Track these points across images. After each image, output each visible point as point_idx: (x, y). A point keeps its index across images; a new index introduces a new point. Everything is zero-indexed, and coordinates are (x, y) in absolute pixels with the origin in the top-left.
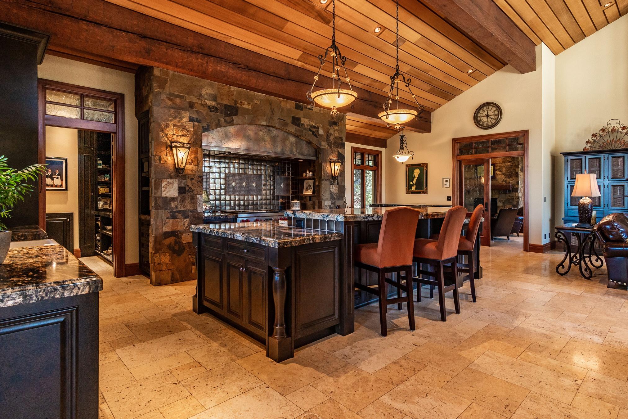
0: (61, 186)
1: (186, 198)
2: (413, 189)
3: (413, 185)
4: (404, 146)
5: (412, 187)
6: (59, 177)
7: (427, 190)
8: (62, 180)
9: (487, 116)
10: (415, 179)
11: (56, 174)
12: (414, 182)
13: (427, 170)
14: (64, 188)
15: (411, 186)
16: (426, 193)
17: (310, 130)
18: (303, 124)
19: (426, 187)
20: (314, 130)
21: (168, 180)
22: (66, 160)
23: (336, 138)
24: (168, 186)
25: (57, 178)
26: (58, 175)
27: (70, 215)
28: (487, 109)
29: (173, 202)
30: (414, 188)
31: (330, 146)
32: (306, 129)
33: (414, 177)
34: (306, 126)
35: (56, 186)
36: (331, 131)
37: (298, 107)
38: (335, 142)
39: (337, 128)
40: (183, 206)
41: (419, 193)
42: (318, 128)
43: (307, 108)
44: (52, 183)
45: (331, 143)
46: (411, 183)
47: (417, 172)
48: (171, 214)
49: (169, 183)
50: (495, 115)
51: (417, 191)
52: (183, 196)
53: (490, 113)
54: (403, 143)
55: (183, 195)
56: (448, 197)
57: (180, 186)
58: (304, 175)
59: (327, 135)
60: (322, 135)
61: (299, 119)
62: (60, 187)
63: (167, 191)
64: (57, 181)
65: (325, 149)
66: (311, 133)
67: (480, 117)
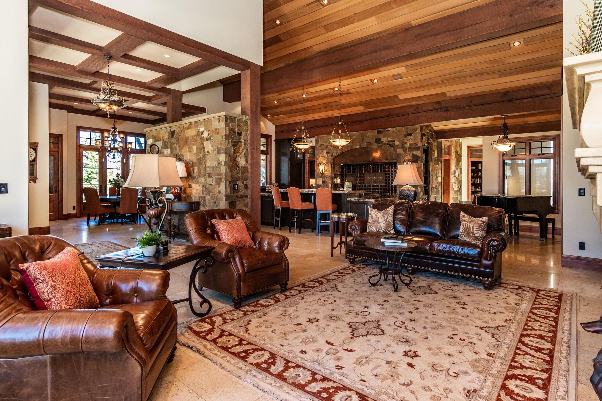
17: (388, 144)
18: (382, 142)
20: (391, 143)
23: (411, 144)
31: (405, 151)
32: (385, 144)
34: (384, 142)
36: (406, 141)
37: (379, 132)
38: (410, 148)
39: (412, 137)
42: (394, 141)
43: (385, 131)
45: (406, 149)
49: (319, 179)
55: (324, 184)
57: (323, 180)
59: (402, 144)
60: (398, 145)
61: (380, 139)
63: (319, 182)
65: (401, 154)
66: (389, 145)
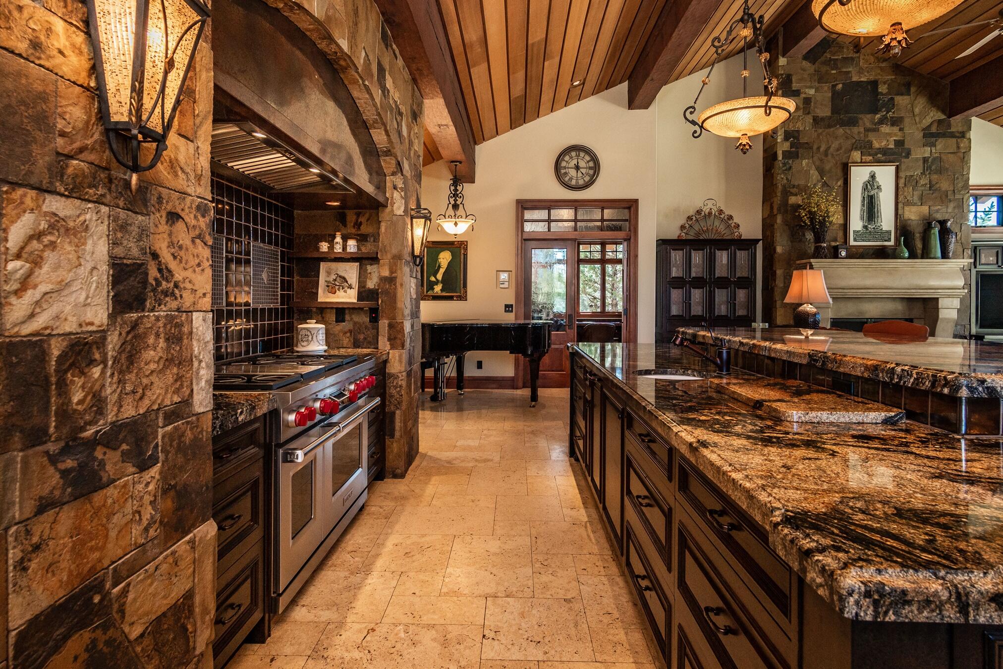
1: (146, 335)
2: (436, 290)
3: (437, 283)
4: (459, 201)
5: (435, 287)
7: (466, 292)
9: (577, 168)
10: (442, 271)
12: (440, 276)
13: (465, 255)
15: (431, 286)
16: (463, 297)
17: (395, 116)
18: (389, 93)
19: (465, 286)
20: (398, 118)
21: (55, 204)
23: (415, 154)
24: (53, 245)
28: (576, 155)
29: (82, 373)
30: (438, 288)
31: (411, 175)
32: (391, 108)
33: (439, 267)
34: (391, 101)
36: (412, 135)
37: (383, 35)
38: (415, 167)
40: (134, 392)
41: (450, 298)
42: (402, 116)
45: (412, 166)
46: (433, 279)
47: (445, 258)
48: (70, 463)
49: (57, 224)
50: (590, 168)
51: (444, 294)
52: (135, 325)
53: (582, 164)
54: (457, 195)
55: (135, 315)
56: (507, 306)
57: (119, 251)
58: (324, 247)
59: (409, 143)
60: (405, 138)
61: (384, 73)
63: (43, 288)
65: (408, 179)
67: (565, 168)
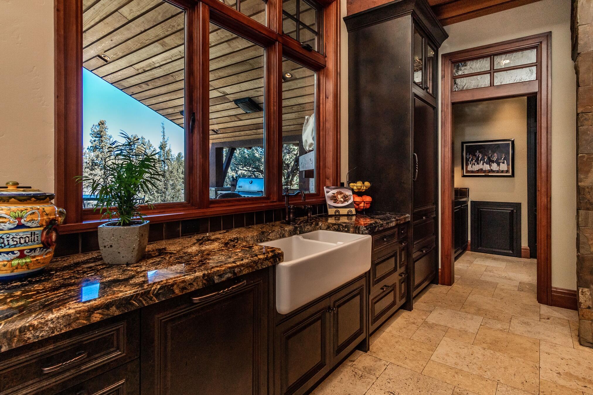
0: (507, 171)
6: (505, 161)
8: (508, 165)
11: (503, 159)
14: (510, 174)
22: (513, 142)
25: (503, 163)
26: (504, 159)
27: (518, 206)
35: (502, 172)
44: (497, 169)
62: (506, 173)
64: (504, 167)
